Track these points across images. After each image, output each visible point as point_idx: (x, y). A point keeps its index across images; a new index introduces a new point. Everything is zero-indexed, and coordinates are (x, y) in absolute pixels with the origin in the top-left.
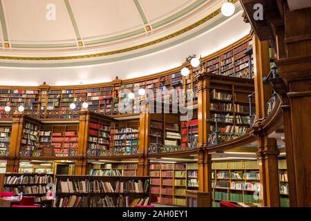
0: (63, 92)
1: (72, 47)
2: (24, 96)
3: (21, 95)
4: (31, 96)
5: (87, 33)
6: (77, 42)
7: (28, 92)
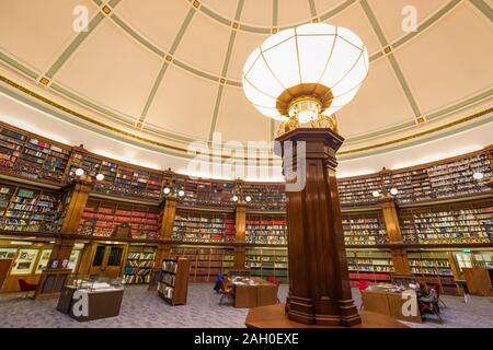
0: (104, 163)
1: (129, 124)
2: (45, 151)
3: (42, 148)
4: (57, 155)
5: (152, 119)
6: (137, 121)
7: (53, 148)
